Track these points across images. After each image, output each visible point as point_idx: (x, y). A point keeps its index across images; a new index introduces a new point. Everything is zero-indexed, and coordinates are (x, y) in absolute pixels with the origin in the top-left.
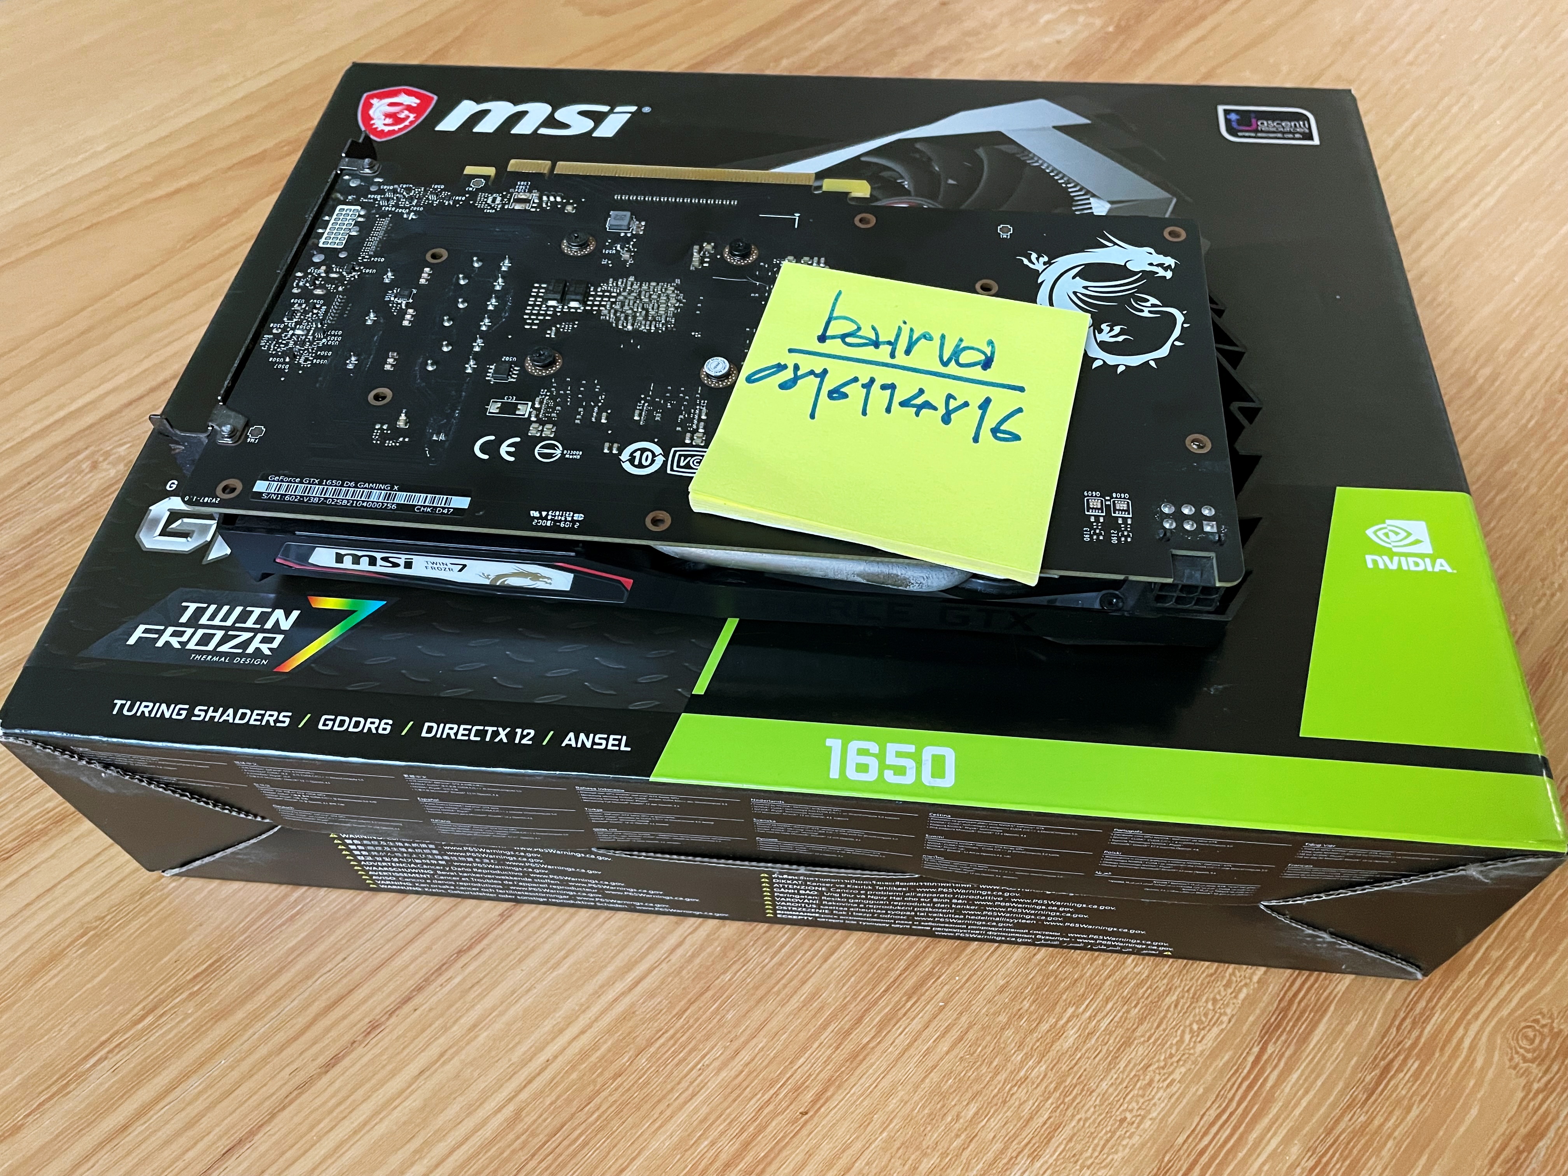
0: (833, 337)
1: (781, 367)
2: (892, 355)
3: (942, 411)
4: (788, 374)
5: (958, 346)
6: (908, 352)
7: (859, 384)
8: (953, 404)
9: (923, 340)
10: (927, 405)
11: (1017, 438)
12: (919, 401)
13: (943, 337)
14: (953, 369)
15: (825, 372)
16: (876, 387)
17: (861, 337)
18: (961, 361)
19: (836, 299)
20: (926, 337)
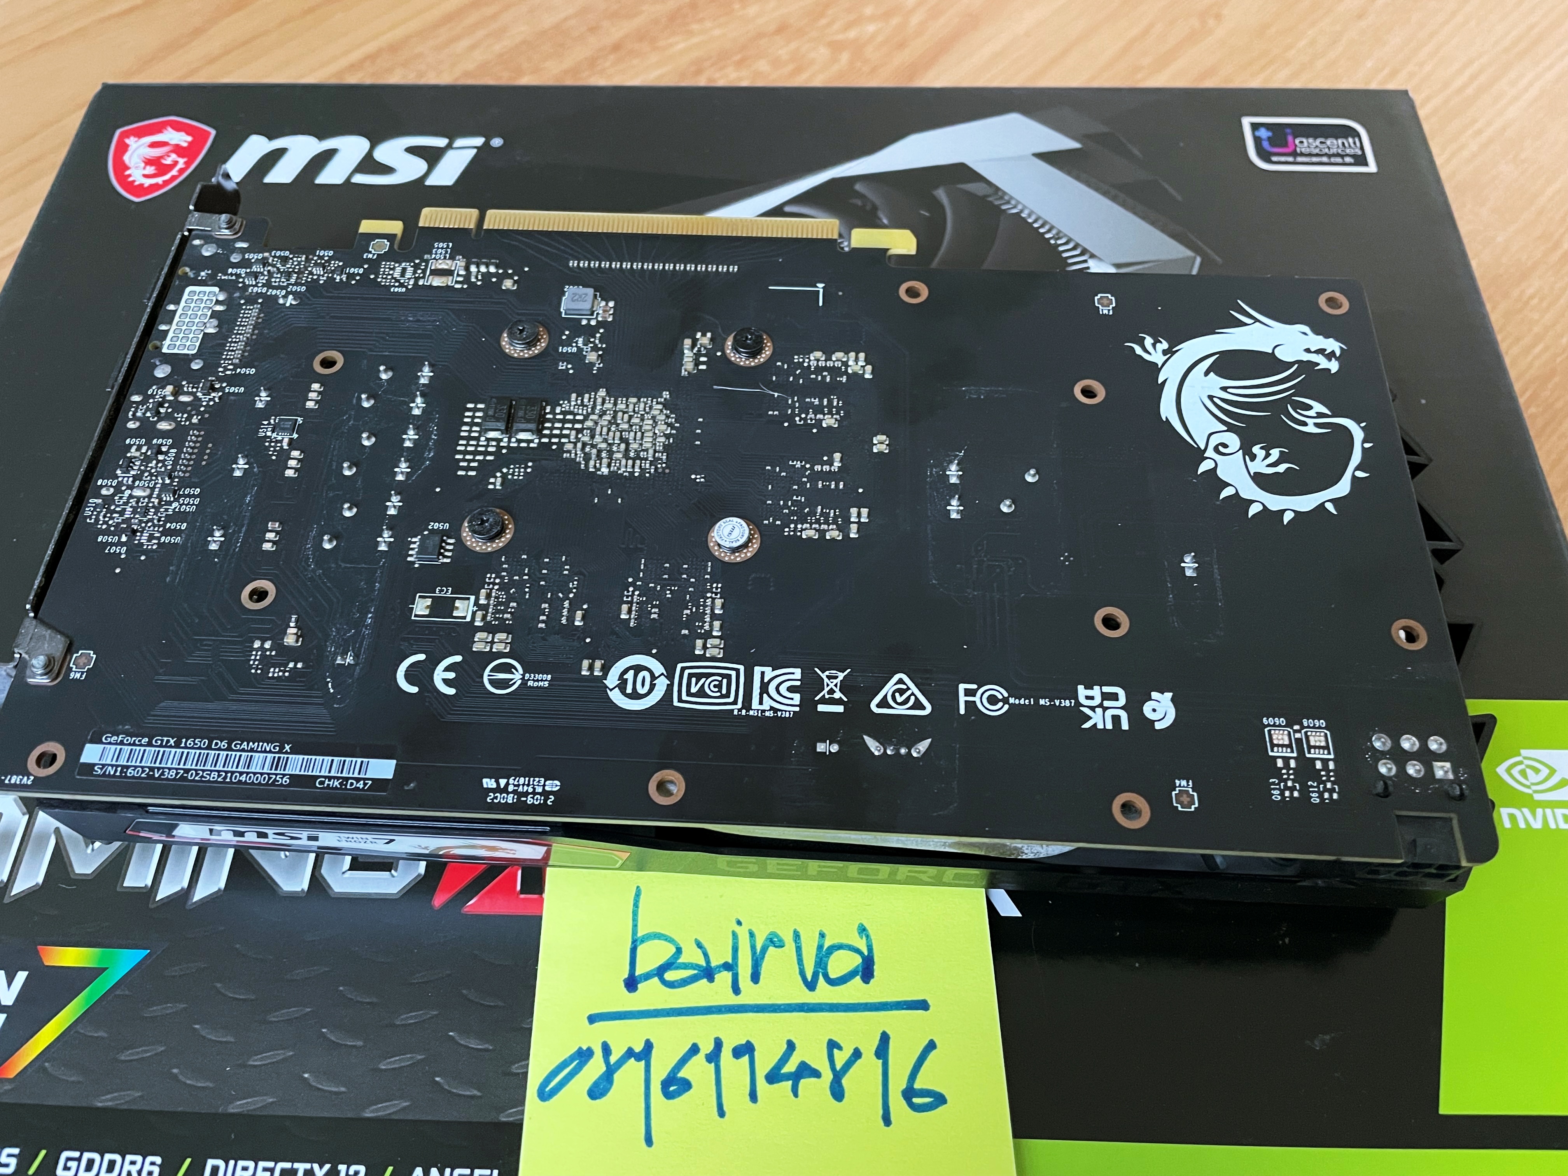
0: (647, 976)
1: (584, 1056)
2: (736, 990)
3: (828, 1076)
4: (595, 1068)
5: (820, 947)
6: (755, 977)
7: (700, 1058)
8: (841, 1058)
9: (771, 949)
10: (806, 1071)
11: (940, 1099)
12: (790, 1067)
13: (797, 936)
14: (824, 993)
15: (649, 1046)
16: (726, 1054)
17: (686, 966)
18: (833, 975)
19: (636, 905)
20: (774, 941)
